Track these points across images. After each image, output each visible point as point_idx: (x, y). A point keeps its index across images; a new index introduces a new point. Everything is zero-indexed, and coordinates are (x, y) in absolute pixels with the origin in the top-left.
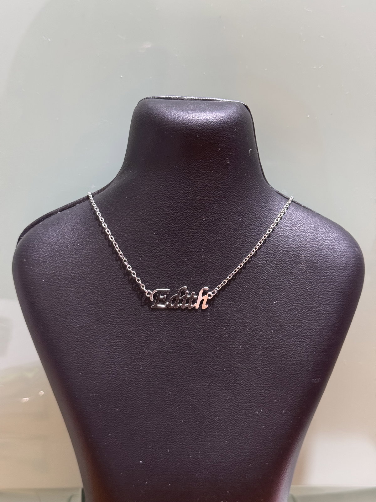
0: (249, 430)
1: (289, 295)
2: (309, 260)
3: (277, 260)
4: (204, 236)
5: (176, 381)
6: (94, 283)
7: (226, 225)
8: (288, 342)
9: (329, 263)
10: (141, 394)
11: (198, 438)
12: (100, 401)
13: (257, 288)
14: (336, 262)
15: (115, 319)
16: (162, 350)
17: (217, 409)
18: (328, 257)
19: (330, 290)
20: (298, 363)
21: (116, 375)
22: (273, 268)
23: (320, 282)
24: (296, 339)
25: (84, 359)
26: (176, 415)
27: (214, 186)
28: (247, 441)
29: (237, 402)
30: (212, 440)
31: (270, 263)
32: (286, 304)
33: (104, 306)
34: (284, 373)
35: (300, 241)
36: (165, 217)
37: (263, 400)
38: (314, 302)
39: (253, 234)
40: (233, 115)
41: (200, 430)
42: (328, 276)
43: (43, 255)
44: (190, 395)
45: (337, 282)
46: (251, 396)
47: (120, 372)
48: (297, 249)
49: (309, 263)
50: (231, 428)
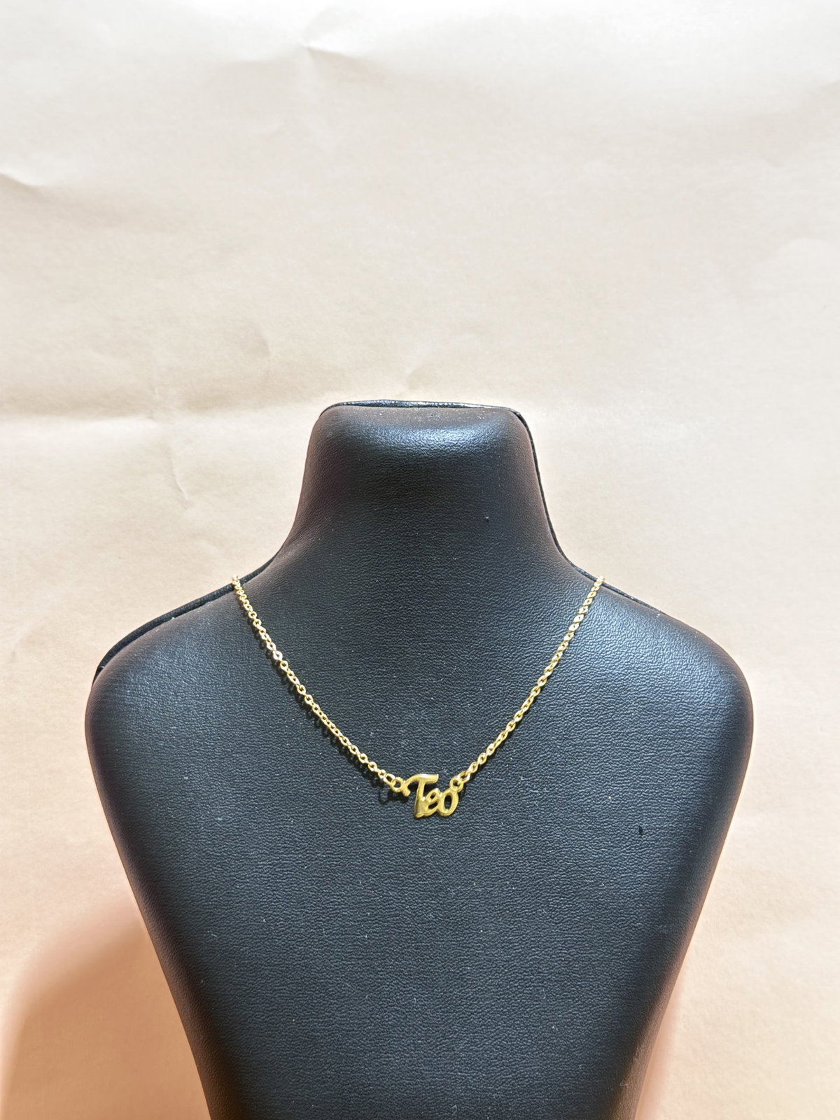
0: (539, 1026)
1: (610, 763)
2: (645, 697)
3: (584, 698)
4: (446, 652)
5: (396, 932)
6: (241, 747)
7: (487, 632)
8: (609, 854)
9: (683, 702)
10: (331, 959)
11: (440, 1044)
12: (252, 973)
13: (548, 751)
14: (696, 701)
15: (279, 814)
16: (370, 874)
17: (476, 987)
18: (681, 691)
19: (687, 754)
20: (629, 894)
21: (282, 922)
22: (576, 713)
23: (667, 739)
24: (624, 847)
25: (221, 893)
26: (398, 1000)
27: (464, 560)
28: (535, 1049)
29: (514, 973)
30: (469, 1047)
31: (571, 703)
32: (603, 780)
33: (259, 790)
34: (604, 914)
35: (628, 662)
36: (372, 618)
37: (564, 967)
38: (657, 776)
39: (537, 649)
40: (494, 434)
41: (443, 1029)
42: (682, 727)
43: (144, 696)
44: (424, 959)
45: (699, 738)
46: (542, 960)
47: (290, 917)
48: (622, 678)
49: (646, 704)
50: (505, 1023)
